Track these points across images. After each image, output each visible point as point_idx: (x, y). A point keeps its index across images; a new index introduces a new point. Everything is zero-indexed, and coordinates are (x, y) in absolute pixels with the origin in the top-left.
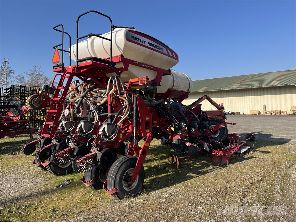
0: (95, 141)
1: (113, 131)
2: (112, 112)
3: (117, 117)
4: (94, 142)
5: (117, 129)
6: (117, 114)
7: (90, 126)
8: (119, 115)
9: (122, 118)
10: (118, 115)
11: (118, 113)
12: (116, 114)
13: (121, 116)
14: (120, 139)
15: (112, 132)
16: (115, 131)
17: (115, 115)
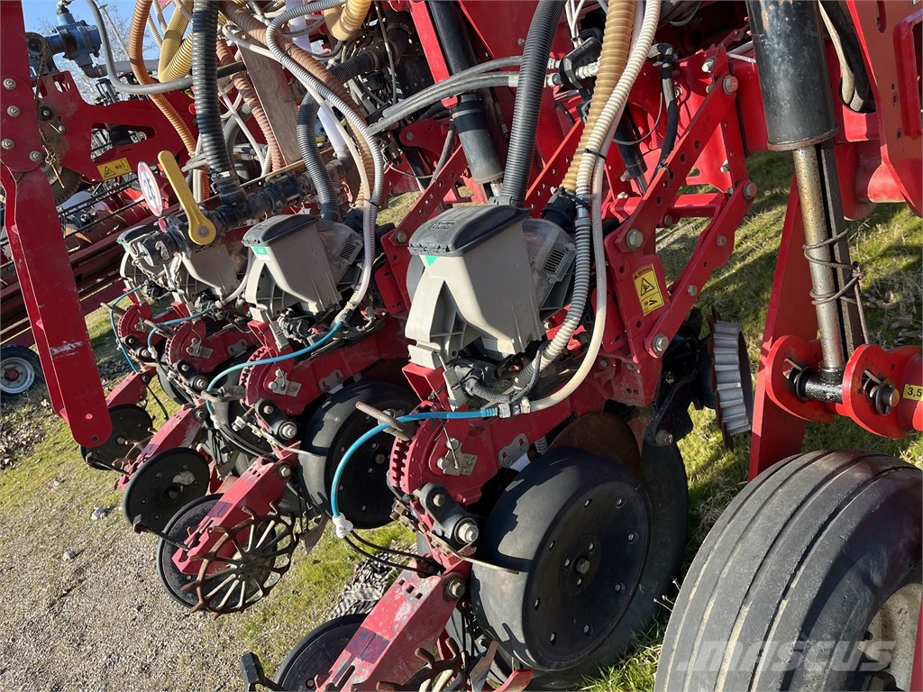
0: (401, 455)
1: (554, 278)
2: (468, 63)
3: (538, 90)
4: (400, 464)
5: (582, 244)
6: (527, 60)
7: (336, 251)
8: (552, 63)
9: (599, 88)
10: (541, 72)
11: (531, 42)
12: (515, 69)
13: (583, 72)
14: (650, 325)
15: (543, 295)
16: (572, 269)
17: (513, 81)
